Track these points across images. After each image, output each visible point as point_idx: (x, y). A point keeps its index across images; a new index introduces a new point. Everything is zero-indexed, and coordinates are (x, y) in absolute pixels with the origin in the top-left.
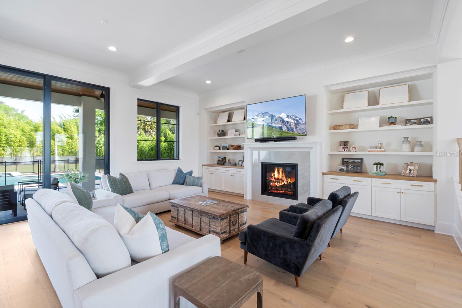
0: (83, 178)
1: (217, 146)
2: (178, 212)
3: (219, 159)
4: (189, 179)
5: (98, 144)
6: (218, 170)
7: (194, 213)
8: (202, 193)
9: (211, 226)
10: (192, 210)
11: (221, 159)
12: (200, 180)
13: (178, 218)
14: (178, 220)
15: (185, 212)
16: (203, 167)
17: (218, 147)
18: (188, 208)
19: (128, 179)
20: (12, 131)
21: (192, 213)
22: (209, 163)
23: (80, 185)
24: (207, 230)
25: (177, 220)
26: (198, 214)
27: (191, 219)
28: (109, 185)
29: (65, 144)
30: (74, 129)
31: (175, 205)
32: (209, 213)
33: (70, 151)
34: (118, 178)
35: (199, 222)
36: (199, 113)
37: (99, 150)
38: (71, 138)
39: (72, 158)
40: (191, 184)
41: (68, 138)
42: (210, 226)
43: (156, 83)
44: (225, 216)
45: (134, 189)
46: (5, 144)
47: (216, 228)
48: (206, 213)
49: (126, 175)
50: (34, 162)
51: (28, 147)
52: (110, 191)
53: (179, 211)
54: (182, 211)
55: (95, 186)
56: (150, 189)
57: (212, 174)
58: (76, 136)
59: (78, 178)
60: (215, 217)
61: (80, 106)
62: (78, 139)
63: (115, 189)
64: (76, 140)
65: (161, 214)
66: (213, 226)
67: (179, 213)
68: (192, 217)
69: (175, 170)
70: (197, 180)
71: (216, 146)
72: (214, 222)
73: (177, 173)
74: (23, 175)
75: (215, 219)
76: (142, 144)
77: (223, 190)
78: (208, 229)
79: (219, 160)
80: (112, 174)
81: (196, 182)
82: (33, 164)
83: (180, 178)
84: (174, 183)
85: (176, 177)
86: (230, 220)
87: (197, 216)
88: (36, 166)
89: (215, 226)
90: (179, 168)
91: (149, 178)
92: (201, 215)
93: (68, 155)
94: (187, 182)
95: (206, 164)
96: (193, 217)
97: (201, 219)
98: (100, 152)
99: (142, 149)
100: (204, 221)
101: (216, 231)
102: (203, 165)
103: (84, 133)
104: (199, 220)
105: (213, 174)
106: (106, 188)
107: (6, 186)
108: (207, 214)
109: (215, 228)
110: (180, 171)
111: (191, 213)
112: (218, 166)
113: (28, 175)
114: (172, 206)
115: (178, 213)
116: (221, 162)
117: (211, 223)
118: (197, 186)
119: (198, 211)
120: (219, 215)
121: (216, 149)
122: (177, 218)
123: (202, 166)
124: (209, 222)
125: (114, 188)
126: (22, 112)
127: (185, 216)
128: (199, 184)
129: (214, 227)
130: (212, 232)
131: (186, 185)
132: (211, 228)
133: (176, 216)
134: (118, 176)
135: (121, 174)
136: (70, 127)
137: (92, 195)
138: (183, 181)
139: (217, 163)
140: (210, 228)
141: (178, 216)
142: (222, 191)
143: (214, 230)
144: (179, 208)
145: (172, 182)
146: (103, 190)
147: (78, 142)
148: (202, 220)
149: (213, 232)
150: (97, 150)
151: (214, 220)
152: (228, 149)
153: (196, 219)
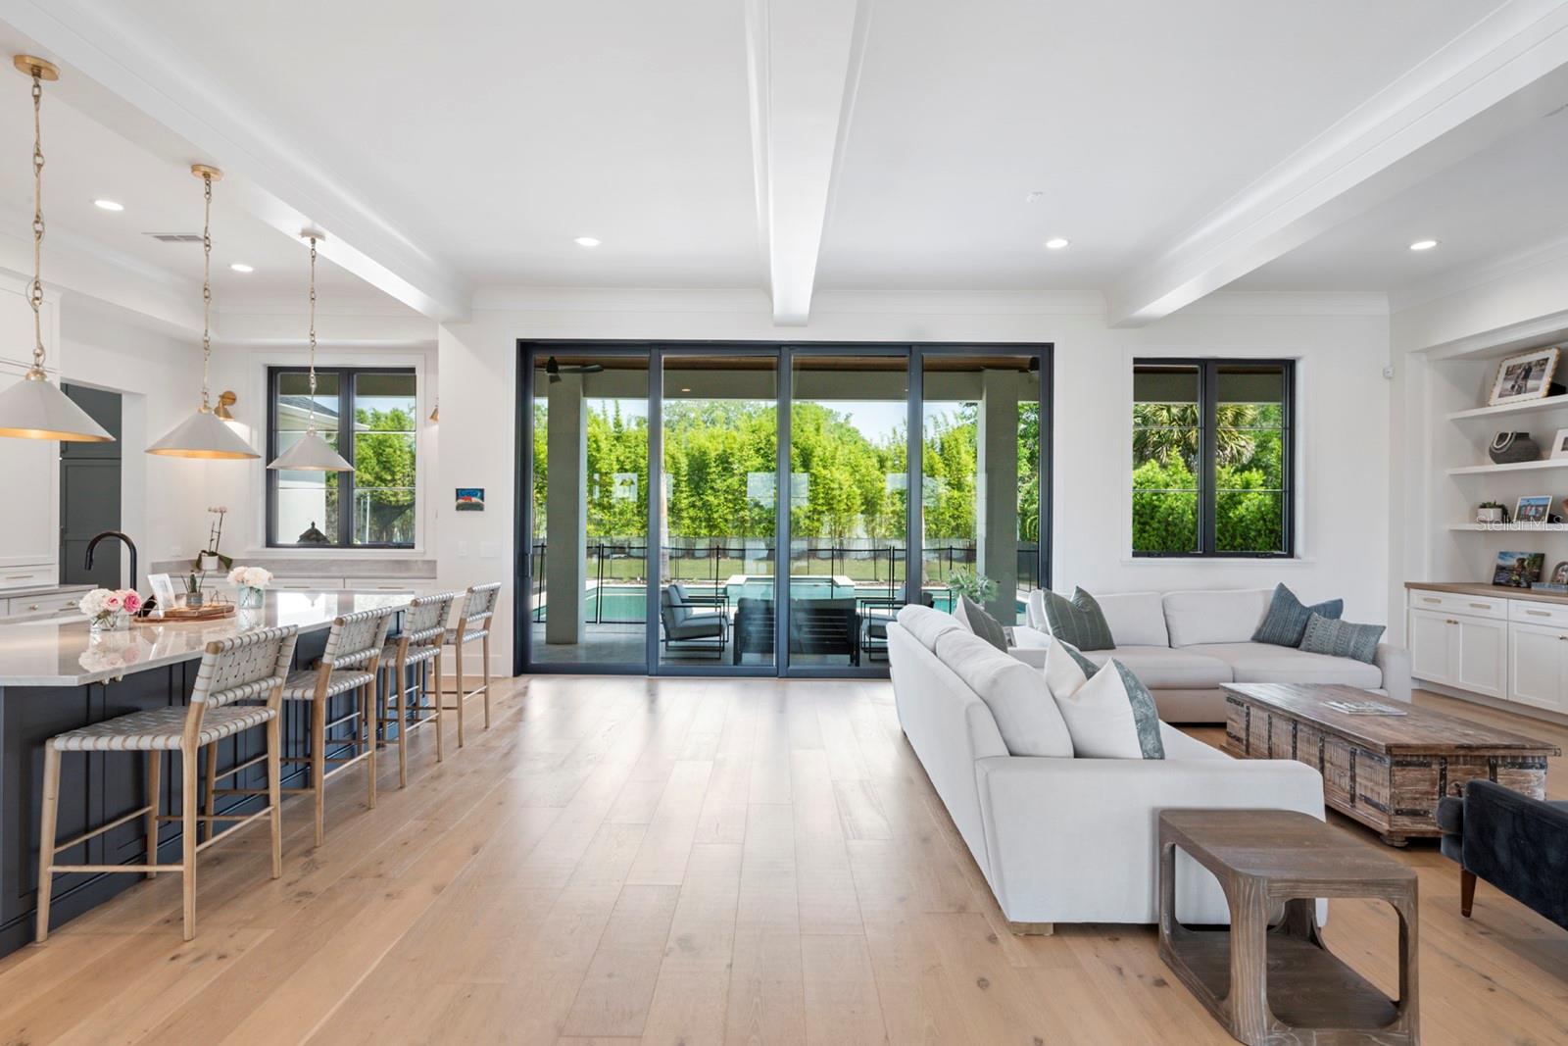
0: (988, 591)
1: (1494, 506)
2: (1248, 721)
3: (1501, 562)
4: (1319, 627)
5: (1026, 501)
6: (1489, 607)
7: (1301, 730)
8: (1381, 688)
9: (1358, 779)
10: (1295, 721)
11: (1513, 562)
12: (1373, 639)
13: (1248, 740)
14: (1248, 746)
15: (1270, 724)
16: (1412, 590)
17: (1500, 510)
18: (1279, 712)
19: (1098, 605)
20: (837, 475)
21: (1295, 728)
22: (1441, 579)
23: (981, 607)
24: (1343, 790)
25: (1244, 747)
26: (1313, 734)
27: (1291, 751)
28: (1046, 618)
29: (943, 504)
30: (966, 458)
31: (1239, 698)
32: (1349, 734)
33: (954, 524)
34: (1071, 600)
35: (1318, 761)
36: (1390, 370)
37: (1029, 520)
38: (958, 486)
39: (959, 544)
40: (1330, 647)
41: (949, 484)
42: (1353, 778)
43: (1204, 297)
44: (1418, 756)
45: (1116, 640)
46: (823, 505)
47: (1376, 788)
48: (1340, 735)
49: (1094, 597)
50: (877, 553)
51: (862, 512)
52: (1048, 634)
53: (1251, 718)
54: (1262, 718)
55: (1015, 616)
56: (1170, 646)
57: (1456, 623)
58: (969, 479)
59: (977, 591)
60: (1370, 751)
61: (981, 399)
62: (975, 488)
63: (1062, 629)
64: (969, 491)
65: (1200, 730)
66: (1364, 782)
67: (1251, 725)
68: (1295, 743)
69: (1265, 593)
70: (1355, 635)
71: (1484, 506)
72: (1370, 767)
73: (1272, 607)
74: (857, 585)
75: (1373, 759)
76: (1169, 499)
77: (1510, 699)
78: (1348, 788)
79: (1500, 569)
80: (1058, 588)
81: (1349, 642)
82: (875, 559)
83: (1282, 623)
84: (1260, 638)
85: (1268, 617)
86: (1443, 777)
87: (1308, 741)
88: (884, 563)
89: (1371, 780)
90: (1281, 585)
91: (1167, 613)
92: (1322, 740)
93: (950, 536)
94: (1313, 639)
95: (1425, 579)
96: (1298, 745)
97: (1322, 751)
98: (1033, 528)
99: (1170, 519)
100: (1334, 760)
101: (1375, 799)
102: (1409, 586)
103: (989, 470)
104: (1318, 754)
105: (1461, 626)
106: (1040, 626)
107: (832, 600)
108: (1344, 739)
109: (1372, 790)
110: (1284, 597)
111: (1291, 728)
112: (1496, 592)
113: (864, 585)
114: (1229, 700)
115: (1248, 726)
116: (1516, 578)
117: (1358, 771)
118: (1354, 657)
119: (1311, 724)
120: (1383, 744)
121: (1483, 518)
122: (1244, 742)
123: (1405, 590)
124: (1351, 764)
125: (1059, 628)
126: (847, 417)
127: (1270, 737)
128: (1368, 652)
129: (1370, 784)
130: (1361, 800)
131: (1308, 650)
132: (1357, 785)
133: (1243, 735)
134: (1071, 597)
135: (1079, 591)
136: (958, 453)
137: (1007, 638)
138: (1295, 636)
139: (1491, 582)
140: (1353, 788)
141: (1248, 735)
142: (1507, 701)
143: (1369, 795)
144: (1251, 709)
145: (1252, 632)
146: (1032, 630)
147: (974, 498)
148: (1327, 757)
149: (1366, 802)
150: (1024, 521)
151: (1368, 762)
152: (1551, 520)
153: (1305, 749)
